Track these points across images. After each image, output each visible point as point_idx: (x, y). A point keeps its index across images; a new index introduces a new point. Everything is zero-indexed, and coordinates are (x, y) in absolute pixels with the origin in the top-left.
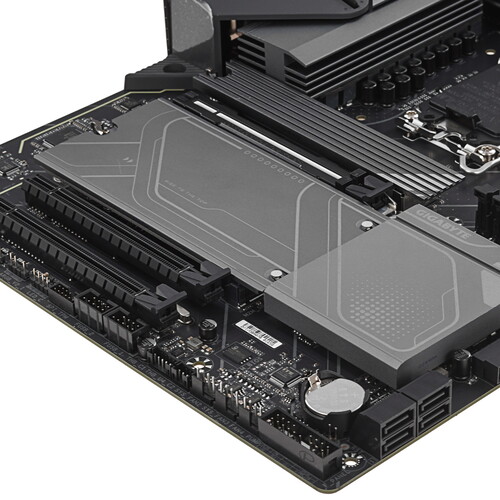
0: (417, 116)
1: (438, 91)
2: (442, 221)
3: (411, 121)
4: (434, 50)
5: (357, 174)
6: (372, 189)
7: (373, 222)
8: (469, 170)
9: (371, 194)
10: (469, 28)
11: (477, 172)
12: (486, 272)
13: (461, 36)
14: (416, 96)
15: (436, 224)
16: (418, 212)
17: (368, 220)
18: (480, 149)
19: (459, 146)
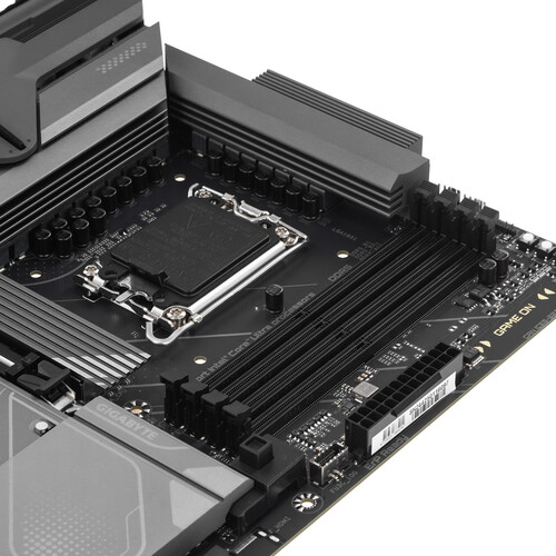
0: (97, 271)
1: (121, 234)
2: (125, 418)
3: (91, 278)
4: (115, 184)
5: (29, 360)
6: (46, 379)
7: (49, 423)
8: (156, 341)
9: (45, 386)
10: (154, 153)
11: (166, 342)
12: (175, 484)
13: (145, 165)
14: (97, 241)
15: (118, 422)
16: (98, 407)
17: (43, 420)
18: (168, 311)
19: (145, 309)
